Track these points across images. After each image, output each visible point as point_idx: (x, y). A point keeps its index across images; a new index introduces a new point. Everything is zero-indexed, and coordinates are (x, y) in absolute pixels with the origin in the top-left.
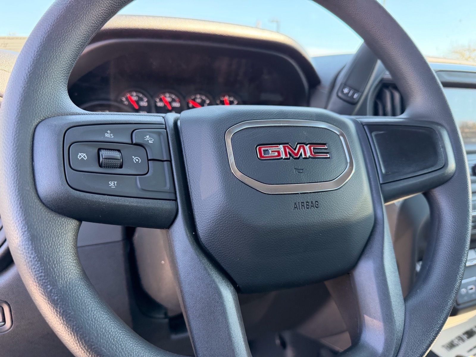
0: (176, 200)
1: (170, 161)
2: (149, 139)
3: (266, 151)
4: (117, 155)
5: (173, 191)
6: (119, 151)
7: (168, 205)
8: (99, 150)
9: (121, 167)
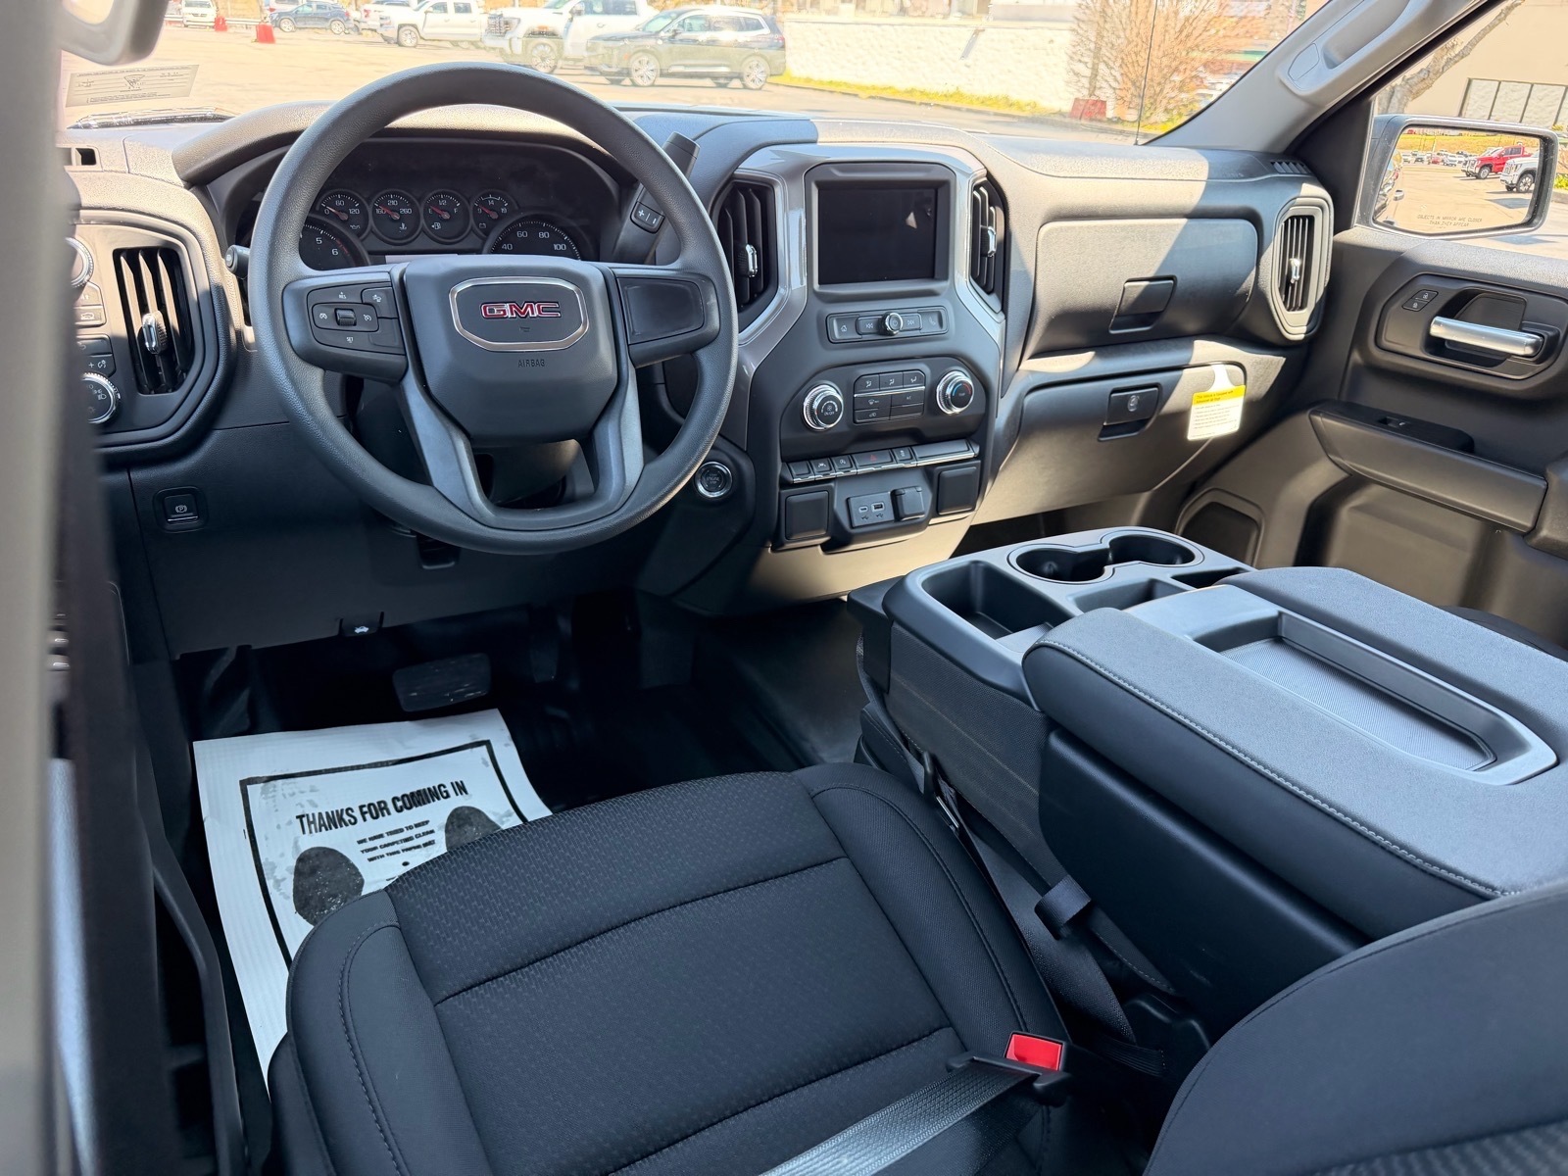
0: (406, 355)
1: (398, 318)
2: (377, 299)
3: (491, 311)
4: (350, 314)
5: (402, 346)
6: (352, 310)
7: (398, 360)
8: (336, 310)
9: (355, 325)
